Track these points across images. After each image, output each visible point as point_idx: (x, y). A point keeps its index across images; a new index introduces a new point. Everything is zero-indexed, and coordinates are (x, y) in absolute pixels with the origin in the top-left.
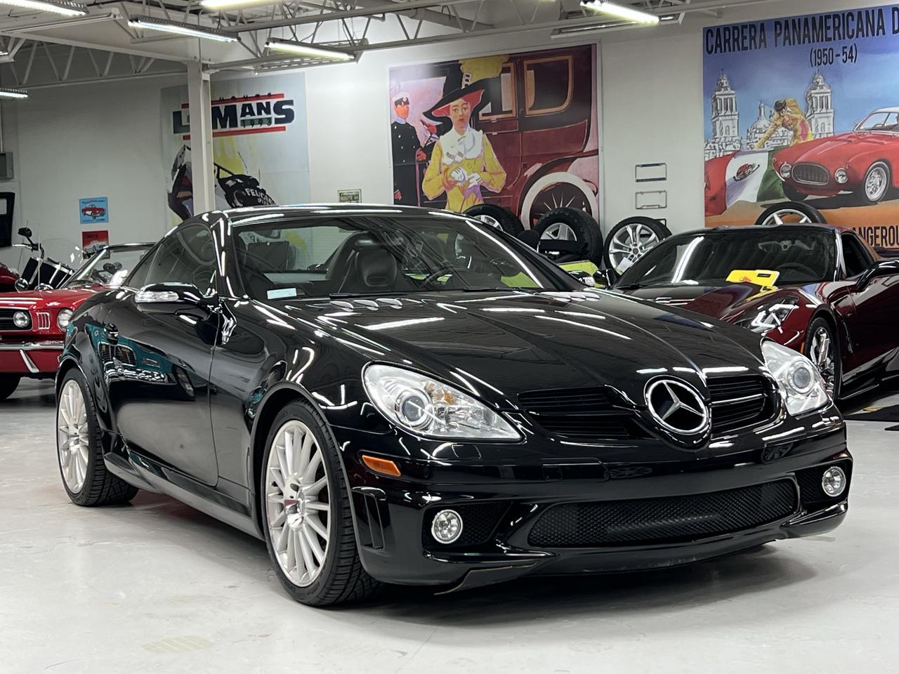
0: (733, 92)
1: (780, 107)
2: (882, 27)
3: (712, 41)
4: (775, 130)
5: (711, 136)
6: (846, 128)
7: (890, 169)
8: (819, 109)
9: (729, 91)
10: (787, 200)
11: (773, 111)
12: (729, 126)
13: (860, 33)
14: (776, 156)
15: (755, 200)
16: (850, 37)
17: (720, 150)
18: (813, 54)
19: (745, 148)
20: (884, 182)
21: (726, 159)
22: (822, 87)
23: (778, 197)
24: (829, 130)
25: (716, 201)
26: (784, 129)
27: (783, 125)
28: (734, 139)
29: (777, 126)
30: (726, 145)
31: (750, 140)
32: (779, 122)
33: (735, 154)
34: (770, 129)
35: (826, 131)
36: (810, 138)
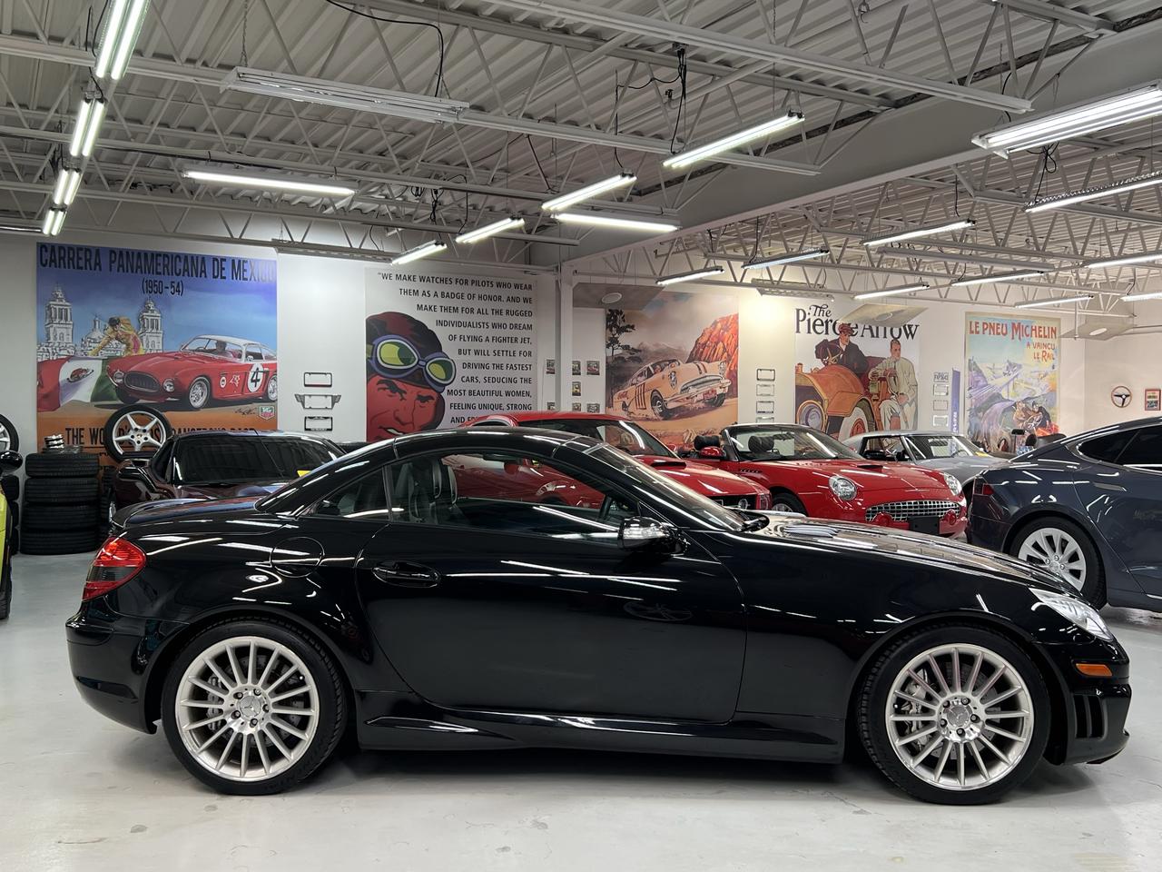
0: (67, 304)
1: (114, 323)
2: (205, 272)
3: (47, 256)
4: (109, 342)
5: (44, 340)
6: (174, 347)
7: (210, 383)
8: (150, 329)
9: (64, 302)
10: (120, 402)
11: (108, 325)
12: (63, 335)
13: (186, 273)
14: (110, 364)
15: (89, 401)
16: (178, 275)
17: (54, 354)
18: (145, 284)
19: (79, 354)
20: (205, 394)
21: (61, 362)
22: (152, 311)
23: (111, 399)
24: (158, 347)
25: (48, 398)
26: (117, 342)
27: (117, 339)
28: (68, 345)
29: (111, 339)
30: (60, 350)
31: (85, 347)
32: (113, 336)
33: (69, 358)
34: (104, 340)
35: (157, 348)
36: (142, 352)
